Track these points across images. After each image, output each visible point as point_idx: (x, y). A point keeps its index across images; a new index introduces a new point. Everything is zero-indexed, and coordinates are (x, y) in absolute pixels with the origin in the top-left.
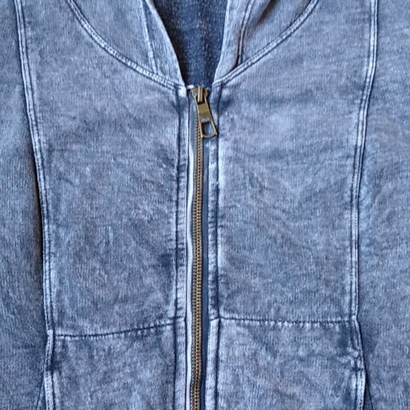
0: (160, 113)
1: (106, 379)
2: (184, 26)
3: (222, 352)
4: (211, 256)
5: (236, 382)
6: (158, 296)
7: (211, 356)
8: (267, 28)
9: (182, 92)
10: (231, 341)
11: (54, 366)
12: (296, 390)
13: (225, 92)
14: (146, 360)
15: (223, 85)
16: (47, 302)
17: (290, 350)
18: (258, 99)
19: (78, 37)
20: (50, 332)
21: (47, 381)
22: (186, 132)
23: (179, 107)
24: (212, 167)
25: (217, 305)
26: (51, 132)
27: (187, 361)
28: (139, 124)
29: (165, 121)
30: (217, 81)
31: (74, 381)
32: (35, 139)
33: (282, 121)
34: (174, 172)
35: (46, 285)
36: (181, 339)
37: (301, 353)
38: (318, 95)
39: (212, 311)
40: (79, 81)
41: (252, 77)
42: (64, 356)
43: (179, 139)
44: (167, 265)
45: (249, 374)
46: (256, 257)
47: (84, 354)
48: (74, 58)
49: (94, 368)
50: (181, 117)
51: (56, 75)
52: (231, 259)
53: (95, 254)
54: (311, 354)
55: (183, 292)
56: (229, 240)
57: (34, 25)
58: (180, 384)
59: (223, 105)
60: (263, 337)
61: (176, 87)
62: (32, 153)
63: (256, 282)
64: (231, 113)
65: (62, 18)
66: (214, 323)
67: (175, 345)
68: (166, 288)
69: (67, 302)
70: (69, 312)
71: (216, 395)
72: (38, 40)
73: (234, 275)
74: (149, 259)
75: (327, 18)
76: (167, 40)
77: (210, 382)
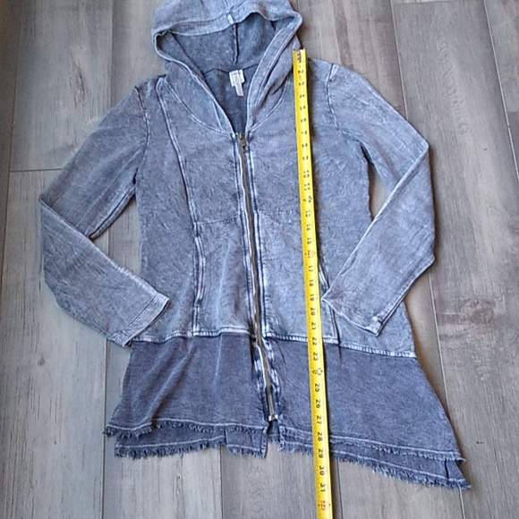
0: (226, 144)
1: (218, 237)
2: (231, 112)
3: (260, 224)
4: (252, 193)
5: (266, 233)
6: (234, 209)
7: (256, 226)
8: (264, 110)
9: (234, 136)
10: (263, 220)
11: (198, 235)
12: (289, 234)
13: (251, 134)
14: (232, 230)
15: (249, 132)
16: (192, 214)
17: (285, 221)
18: (264, 136)
19: (190, 120)
20: (195, 224)
21: (196, 240)
22: (237, 150)
23: (233, 142)
24: (248, 161)
25: (256, 209)
26: (186, 155)
27: (247, 228)
28: (218, 150)
29: (228, 147)
30: (247, 130)
31: (206, 239)
32: (180, 157)
33: (274, 143)
34: (234, 165)
35: (191, 208)
36: (244, 221)
37: (290, 221)
38: (287, 132)
39: (255, 211)
40: (193, 136)
41: (260, 128)
42: (201, 232)
43: (235, 153)
44: (235, 198)
45: (271, 229)
46: (269, 191)
47: (209, 230)
48: (190, 128)
49: (213, 234)
50: (234, 145)
51: (184, 135)
52: (259, 193)
53: (208, 196)
54: (293, 221)
55: (243, 206)
56: (258, 187)
57: (172, 117)
58: (245, 236)
59: (250, 139)
60: (274, 218)
61: (231, 135)
62: (179, 163)
63: (270, 200)
64: (254, 142)
65: (183, 114)
66: (256, 215)
67: (242, 224)
68: (236, 206)
69: (199, 212)
70: (201, 216)
71: (259, 238)
72: (174, 123)
73: (261, 198)
74: (228, 196)
75: (288, 103)
76: (226, 117)
77: (256, 234)
